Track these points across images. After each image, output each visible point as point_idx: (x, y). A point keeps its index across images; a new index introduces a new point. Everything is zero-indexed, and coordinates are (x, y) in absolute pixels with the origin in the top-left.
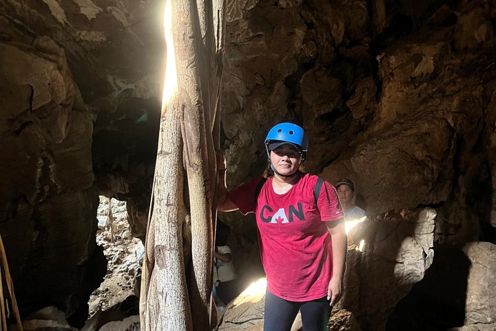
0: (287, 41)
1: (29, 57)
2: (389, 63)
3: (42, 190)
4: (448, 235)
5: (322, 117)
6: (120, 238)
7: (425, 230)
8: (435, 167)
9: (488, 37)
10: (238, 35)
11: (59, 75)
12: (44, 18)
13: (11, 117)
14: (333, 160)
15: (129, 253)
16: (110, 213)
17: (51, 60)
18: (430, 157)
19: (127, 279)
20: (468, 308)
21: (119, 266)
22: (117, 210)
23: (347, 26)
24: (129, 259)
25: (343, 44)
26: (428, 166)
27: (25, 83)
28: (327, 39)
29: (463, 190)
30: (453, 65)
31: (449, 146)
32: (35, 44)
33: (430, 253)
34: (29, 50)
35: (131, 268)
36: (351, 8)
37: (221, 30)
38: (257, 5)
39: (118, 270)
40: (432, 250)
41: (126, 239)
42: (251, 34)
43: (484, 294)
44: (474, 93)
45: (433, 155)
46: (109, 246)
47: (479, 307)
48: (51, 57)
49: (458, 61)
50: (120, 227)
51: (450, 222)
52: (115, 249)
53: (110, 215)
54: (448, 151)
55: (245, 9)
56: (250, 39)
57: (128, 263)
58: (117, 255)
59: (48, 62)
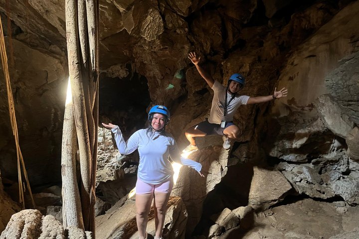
0: (181, 52)
1: (45, 56)
2: (227, 67)
3: (55, 125)
4: (249, 158)
5: (197, 92)
6: (109, 149)
7: (223, 157)
8: (244, 123)
9: (277, 54)
10: (155, 48)
11: (61, 66)
12: (56, 35)
13: (37, 87)
14: (199, 116)
15: (113, 157)
16: (104, 135)
17: (56, 58)
18: (242, 117)
19: (112, 171)
20: (250, 197)
21: (108, 164)
22: (108, 134)
23: (212, 44)
24: (113, 160)
25: (210, 54)
26: (240, 122)
27: (44, 70)
28: (201, 51)
29: (257, 135)
30: (258, 69)
31: (252, 112)
32: (49, 49)
33: (225, 169)
34: (45, 53)
35: (113, 165)
36: (214, 34)
37: (94, 59)
38: (164, 32)
39: (107, 166)
40: (227, 168)
41: (112, 149)
42: (162, 47)
43: (258, 190)
44: (265, 85)
45: (244, 117)
46: (103, 153)
47: (255, 197)
48: (57, 56)
49: (260, 67)
50: (109, 143)
51: (251, 151)
52: (106, 154)
53: (104, 136)
54: (251, 114)
55: (157, 34)
56: (161, 50)
57: (112, 162)
58: (106, 158)
59: (55, 59)
